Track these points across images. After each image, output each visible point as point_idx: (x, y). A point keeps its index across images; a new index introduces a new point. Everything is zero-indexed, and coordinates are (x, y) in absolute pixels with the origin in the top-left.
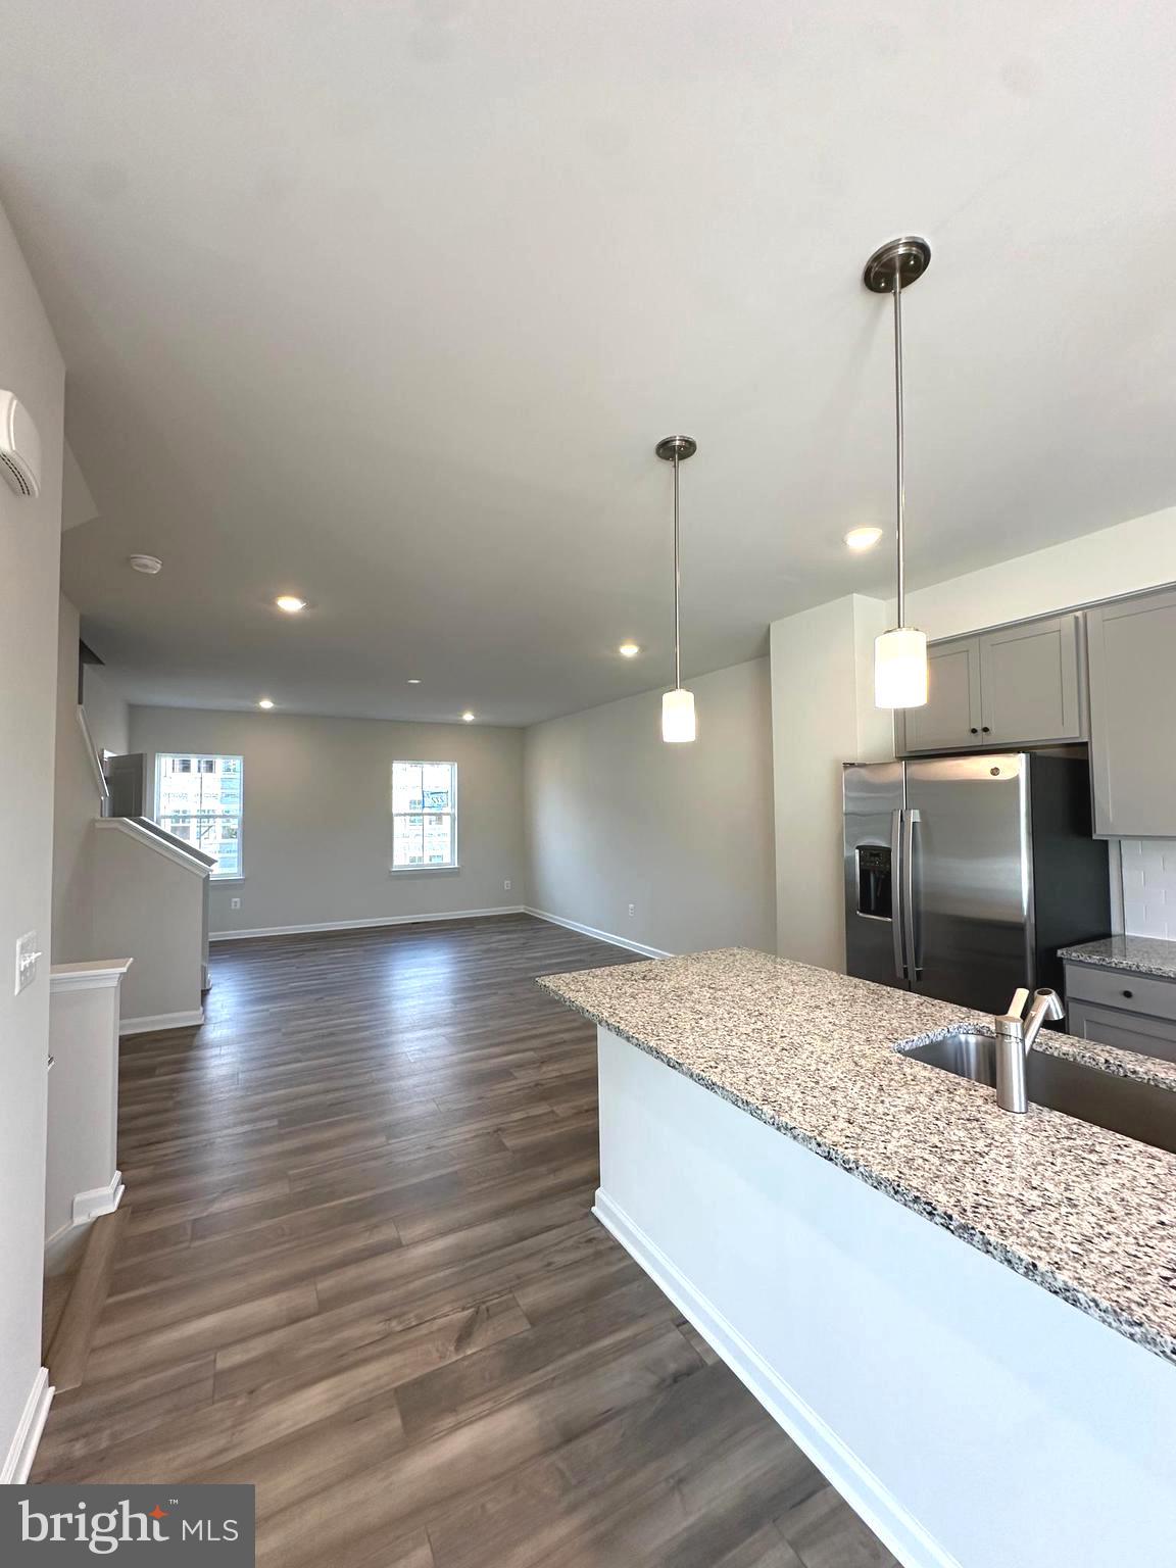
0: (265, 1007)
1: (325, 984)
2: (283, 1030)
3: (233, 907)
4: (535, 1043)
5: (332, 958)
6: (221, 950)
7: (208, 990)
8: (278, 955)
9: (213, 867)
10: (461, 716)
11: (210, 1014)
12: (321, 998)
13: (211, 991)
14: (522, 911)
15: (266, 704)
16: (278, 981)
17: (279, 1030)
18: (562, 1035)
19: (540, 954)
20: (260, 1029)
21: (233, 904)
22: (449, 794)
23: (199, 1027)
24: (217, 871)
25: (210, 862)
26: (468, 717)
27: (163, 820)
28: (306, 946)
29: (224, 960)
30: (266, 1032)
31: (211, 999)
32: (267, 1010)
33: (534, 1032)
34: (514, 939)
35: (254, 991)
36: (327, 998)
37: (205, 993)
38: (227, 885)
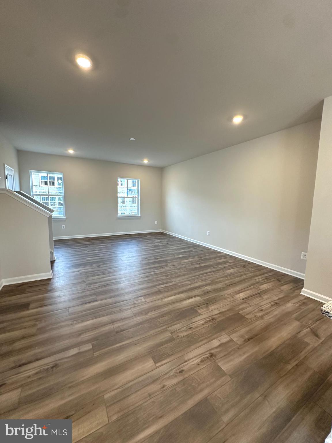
0: (77, 270)
1: (100, 259)
2: (87, 282)
3: (63, 228)
4: (197, 292)
5: (100, 248)
6: (58, 243)
7: (54, 261)
8: (79, 246)
9: (53, 213)
10: (143, 161)
11: (56, 273)
12: (99, 266)
13: (56, 261)
14: (161, 231)
15: (71, 151)
16: (81, 257)
17: (84, 282)
18: (207, 288)
19: (175, 248)
20: (76, 281)
21: (63, 227)
22: (137, 190)
23: (50, 279)
24: (54, 215)
25: (52, 211)
26: (146, 161)
27: (34, 196)
28: (90, 243)
29: (61, 248)
30: (79, 283)
31: (56, 265)
32: (79, 271)
33: (193, 286)
34: (163, 242)
35: (73, 262)
36: (102, 266)
37: (52, 262)
38: (59, 220)
